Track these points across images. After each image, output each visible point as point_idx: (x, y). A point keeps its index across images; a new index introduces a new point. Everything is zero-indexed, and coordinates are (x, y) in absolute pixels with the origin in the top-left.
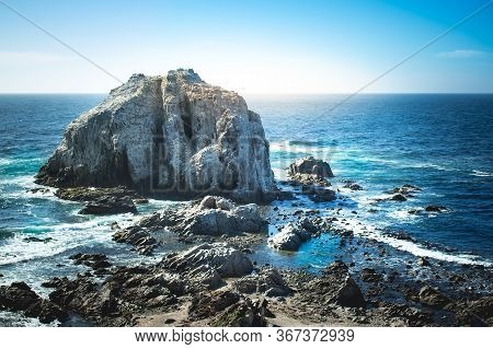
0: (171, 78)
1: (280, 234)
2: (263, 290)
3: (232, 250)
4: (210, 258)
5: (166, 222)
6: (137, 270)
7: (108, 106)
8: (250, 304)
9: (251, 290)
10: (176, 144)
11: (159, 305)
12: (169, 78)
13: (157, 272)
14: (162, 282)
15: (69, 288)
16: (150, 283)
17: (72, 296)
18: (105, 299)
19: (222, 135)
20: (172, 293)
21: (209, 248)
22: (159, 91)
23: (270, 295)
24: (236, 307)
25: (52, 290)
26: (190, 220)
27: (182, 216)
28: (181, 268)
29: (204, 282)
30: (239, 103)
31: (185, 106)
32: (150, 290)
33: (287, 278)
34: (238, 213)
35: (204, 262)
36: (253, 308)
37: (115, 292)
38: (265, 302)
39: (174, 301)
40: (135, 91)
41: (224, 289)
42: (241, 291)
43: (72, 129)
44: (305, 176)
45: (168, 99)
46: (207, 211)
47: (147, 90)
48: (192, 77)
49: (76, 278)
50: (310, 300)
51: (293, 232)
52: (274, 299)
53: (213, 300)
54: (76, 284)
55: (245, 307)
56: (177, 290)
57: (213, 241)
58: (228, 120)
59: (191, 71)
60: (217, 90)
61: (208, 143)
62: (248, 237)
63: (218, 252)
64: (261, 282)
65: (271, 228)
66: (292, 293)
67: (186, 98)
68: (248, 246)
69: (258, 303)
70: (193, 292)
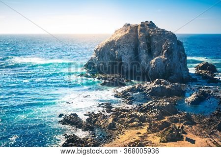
1: (191, 97)
2: (181, 122)
3: (168, 103)
4: (157, 106)
5: (138, 90)
6: (125, 110)
7: (113, 38)
8: (175, 127)
9: (176, 121)
10: (144, 56)
11: (134, 126)
12: (141, 25)
13: (134, 111)
14: (136, 116)
15: (95, 117)
16: (130, 117)
17: (96, 120)
18: (110, 122)
19: (165, 52)
20: (140, 121)
21: (157, 102)
22: (137, 31)
23: (185, 124)
24: (169, 128)
25: (88, 117)
26: (149, 90)
27: (146, 87)
28: (144, 110)
29: (155, 117)
30: (172, 36)
31: (148, 38)
32: (130, 119)
33: (193, 117)
34: (171, 87)
35: (155, 108)
36: (177, 129)
37: (115, 120)
38: (182, 127)
39: (141, 125)
40: (126, 31)
41: (163, 120)
42: (172, 122)
43: (98, 48)
44: (204, 72)
45: (140, 35)
46: (157, 86)
47: (131, 31)
48: (152, 25)
49: (98, 113)
50: (204, 128)
51: (197, 96)
52: (187, 126)
53: (158, 125)
54: (98, 115)
55: (173, 129)
56: (142, 120)
57: (160, 99)
58: (168, 44)
59: (151, 22)
60: (163, 31)
61: (159, 55)
62: (175, 98)
63: (161, 104)
64: (181, 118)
65: (187, 94)
66: (195, 124)
67: (149, 34)
68: (175, 102)
69: (179, 127)
70: (149, 121)
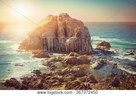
0: (61, 16)
1: (94, 64)
2: (88, 81)
3: (79, 69)
4: (72, 71)
5: (58, 60)
6: (49, 75)
7: (40, 25)
8: (84, 85)
9: (84, 81)
10: (61, 37)
11: (56, 85)
12: (60, 16)
13: (55, 75)
14: (57, 79)
15: (28, 80)
16: (53, 79)
17: (29, 82)
18: (39, 83)
19: (76, 34)
20: (60, 81)
21: (72, 68)
22: (56, 20)
23: (90, 83)
24: (80, 86)
25: (23, 80)
26: (66, 60)
27: (63, 59)
28: (63, 74)
29: (70, 79)
30: (81, 24)
31: (65, 25)
32: (53, 80)
33: (96, 78)
34: (81, 58)
35: (70, 72)
36: (85, 86)
37: (42, 81)
38: (89, 85)
39: (61, 84)
40: (49, 20)
41: (76, 81)
42: (82, 81)
43: (30, 32)
44: (102, 47)
45: (59, 22)
46: (71, 57)
47: (53, 20)
48: (67, 16)
49: (31, 77)
50: (103, 85)
51: (98, 64)
52: (92, 84)
53: (72, 84)
54: (30, 79)
55: (82, 86)
56: (62, 81)
57: (73, 66)
58: (78, 29)
59: (67, 14)
60: (75, 20)
61: (72, 36)
62: (84, 65)
63: (74, 69)
64: (88, 79)
65: (91, 62)
66: (97, 82)
67: (65, 22)
68: (84, 68)
69: (86, 85)
70: (66, 81)
